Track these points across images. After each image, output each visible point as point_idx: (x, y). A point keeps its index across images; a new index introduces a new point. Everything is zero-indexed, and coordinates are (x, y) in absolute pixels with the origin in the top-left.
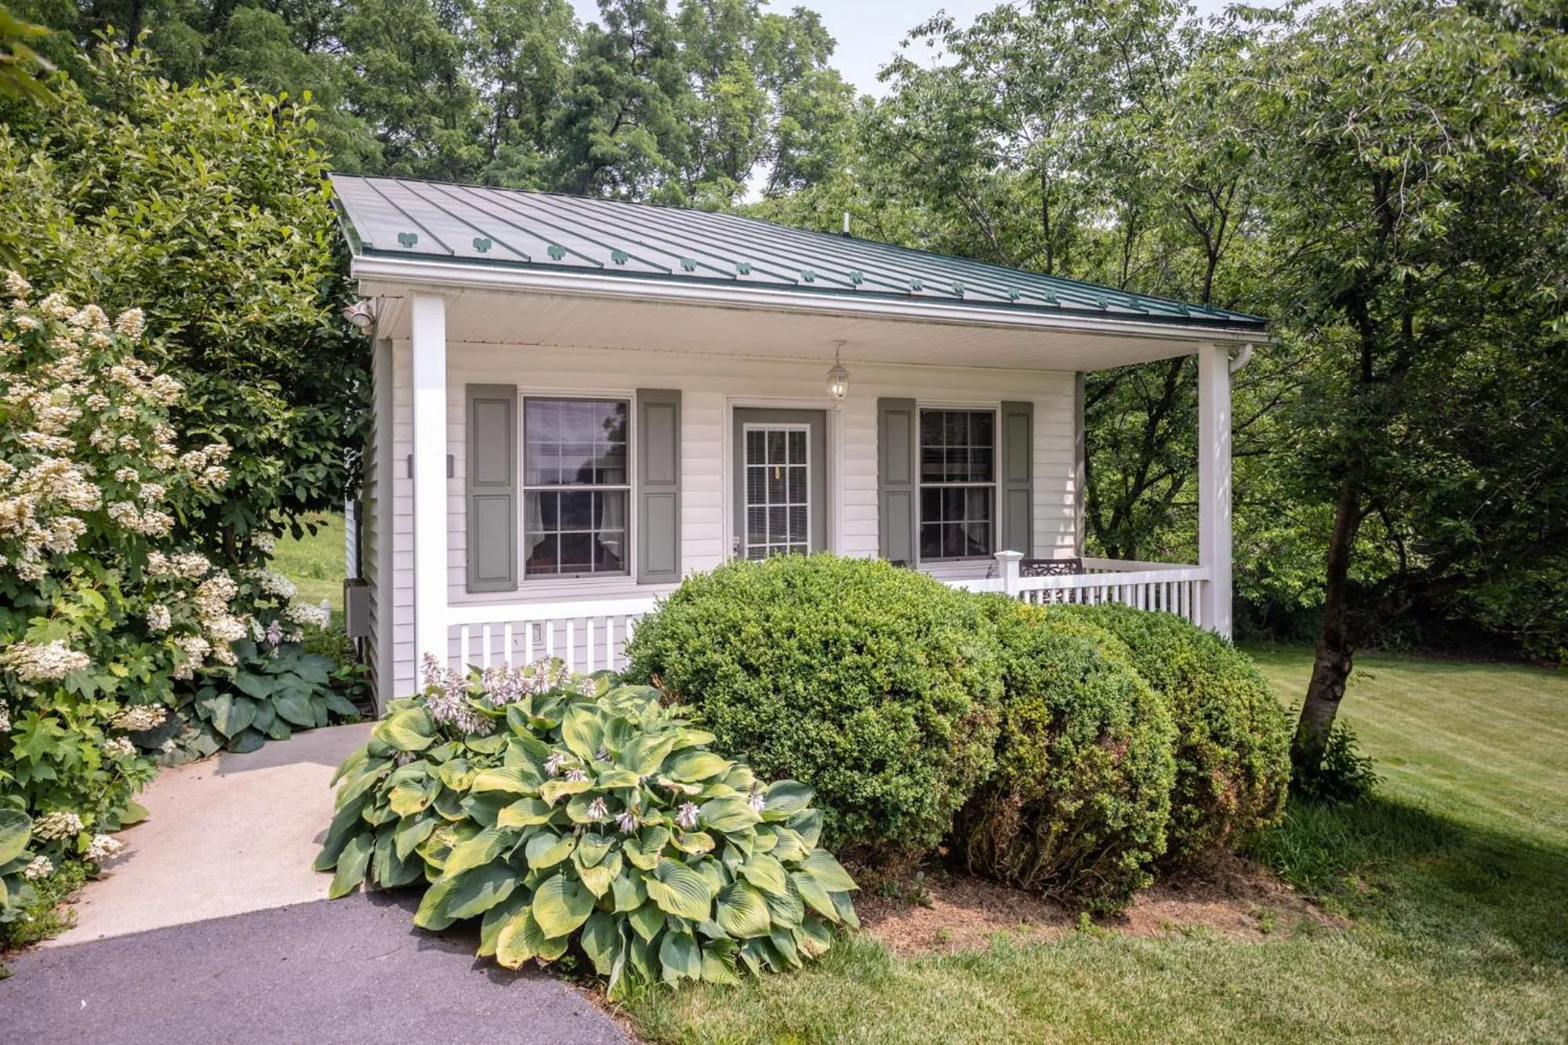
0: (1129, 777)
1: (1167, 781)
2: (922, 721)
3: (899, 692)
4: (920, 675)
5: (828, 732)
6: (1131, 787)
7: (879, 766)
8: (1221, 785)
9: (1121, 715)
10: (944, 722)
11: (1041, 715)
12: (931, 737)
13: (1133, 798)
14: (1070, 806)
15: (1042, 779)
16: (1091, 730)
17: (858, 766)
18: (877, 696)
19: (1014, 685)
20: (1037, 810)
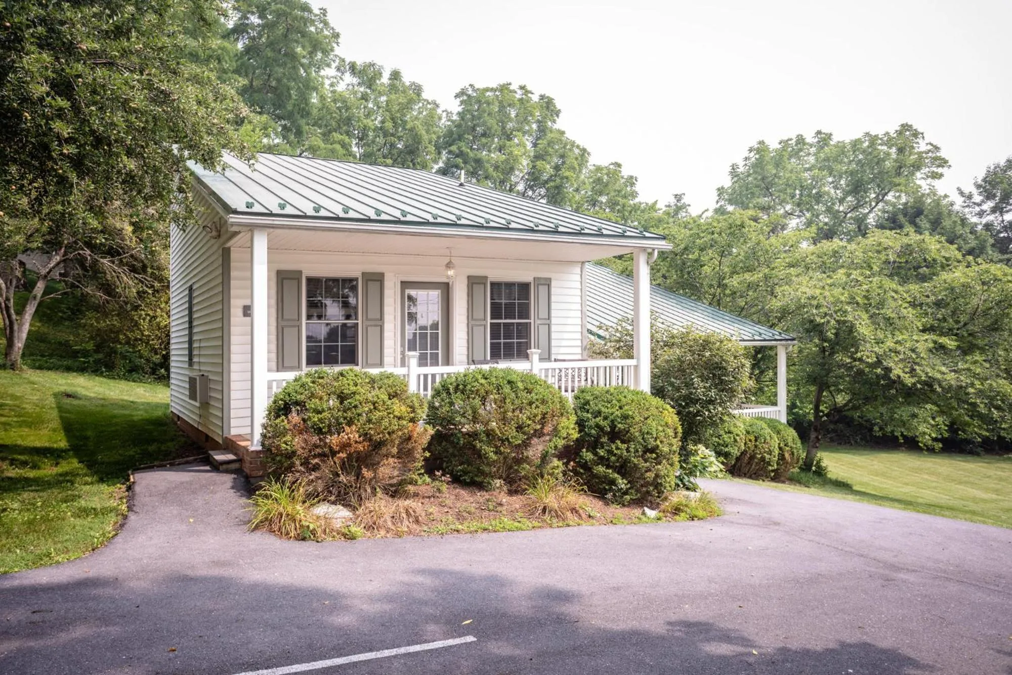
0: (770, 450)
1: (777, 452)
2: (734, 438)
3: (730, 432)
4: (732, 429)
5: (717, 439)
6: (770, 453)
7: (727, 446)
8: (787, 455)
9: (768, 438)
10: (738, 438)
11: (753, 438)
12: (735, 441)
13: (771, 455)
14: (759, 456)
15: (753, 451)
16: (763, 441)
17: (723, 446)
18: (726, 433)
19: (748, 432)
20: (752, 457)
